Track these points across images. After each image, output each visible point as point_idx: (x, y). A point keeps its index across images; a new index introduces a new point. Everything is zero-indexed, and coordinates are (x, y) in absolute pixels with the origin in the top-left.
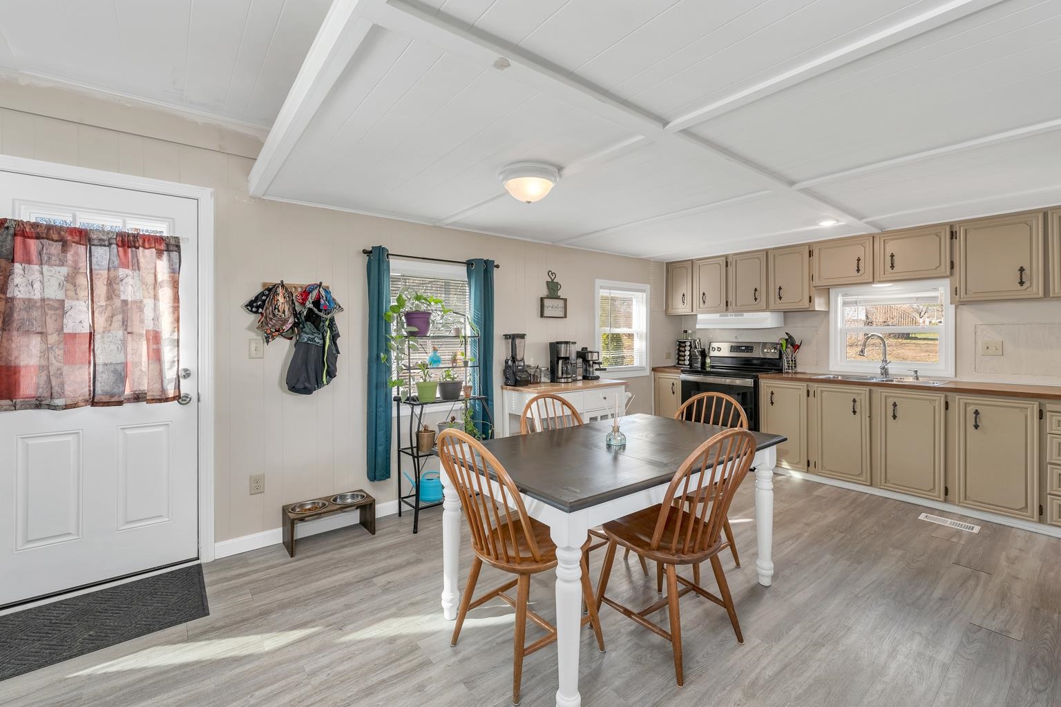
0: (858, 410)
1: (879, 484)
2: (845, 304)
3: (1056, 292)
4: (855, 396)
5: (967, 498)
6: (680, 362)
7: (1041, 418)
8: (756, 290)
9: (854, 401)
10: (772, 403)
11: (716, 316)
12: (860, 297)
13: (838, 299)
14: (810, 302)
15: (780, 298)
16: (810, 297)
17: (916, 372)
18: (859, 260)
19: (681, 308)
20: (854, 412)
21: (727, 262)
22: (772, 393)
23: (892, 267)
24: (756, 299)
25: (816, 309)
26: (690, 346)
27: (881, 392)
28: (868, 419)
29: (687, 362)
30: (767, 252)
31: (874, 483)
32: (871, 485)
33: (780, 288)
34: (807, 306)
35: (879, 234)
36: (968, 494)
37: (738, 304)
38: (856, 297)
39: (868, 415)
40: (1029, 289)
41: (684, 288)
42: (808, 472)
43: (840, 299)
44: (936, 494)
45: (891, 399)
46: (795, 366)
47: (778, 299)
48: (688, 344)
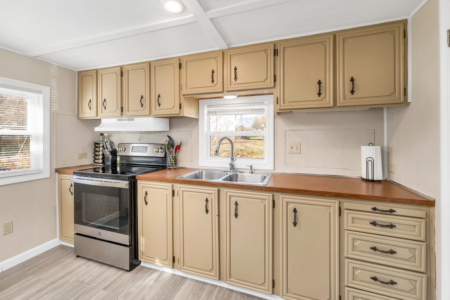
0: (210, 209)
1: (225, 279)
2: (209, 113)
3: (341, 102)
4: (207, 196)
5: (288, 291)
6: (96, 161)
7: (340, 215)
8: (142, 97)
9: (207, 200)
10: (146, 203)
11: (115, 120)
12: (218, 108)
13: (205, 110)
14: (180, 108)
15: (159, 105)
16: (180, 105)
17: (251, 167)
18: (213, 72)
19: (89, 114)
20: (207, 211)
21: (122, 72)
22: (146, 194)
23: (236, 78)
24: (142, 105)
25: (185, 115)
26: (103, 147)
27: (227, 192)
28: (217, 217)
29: (101, 161)
30: (150, 63)
31: (221, 277)
32: (220, 279)
33: (159, 96)
34: (178, 112)
35: (227, 50)
36: (289, 288)
37: (130, 110)
38: (215, 108)
39: (217, 214)
40: (324, 99)
41: (90, 95)
42: (173, 267)
43: (206, 110)
44: (266, 288)
45: (234, 198)
46: (175, 164)
47: (157, 106)
48: (101, 145)
